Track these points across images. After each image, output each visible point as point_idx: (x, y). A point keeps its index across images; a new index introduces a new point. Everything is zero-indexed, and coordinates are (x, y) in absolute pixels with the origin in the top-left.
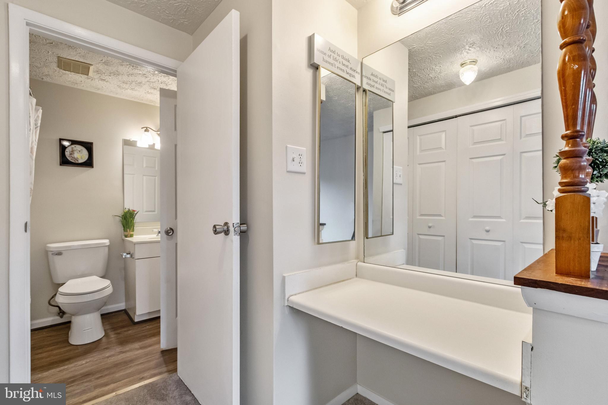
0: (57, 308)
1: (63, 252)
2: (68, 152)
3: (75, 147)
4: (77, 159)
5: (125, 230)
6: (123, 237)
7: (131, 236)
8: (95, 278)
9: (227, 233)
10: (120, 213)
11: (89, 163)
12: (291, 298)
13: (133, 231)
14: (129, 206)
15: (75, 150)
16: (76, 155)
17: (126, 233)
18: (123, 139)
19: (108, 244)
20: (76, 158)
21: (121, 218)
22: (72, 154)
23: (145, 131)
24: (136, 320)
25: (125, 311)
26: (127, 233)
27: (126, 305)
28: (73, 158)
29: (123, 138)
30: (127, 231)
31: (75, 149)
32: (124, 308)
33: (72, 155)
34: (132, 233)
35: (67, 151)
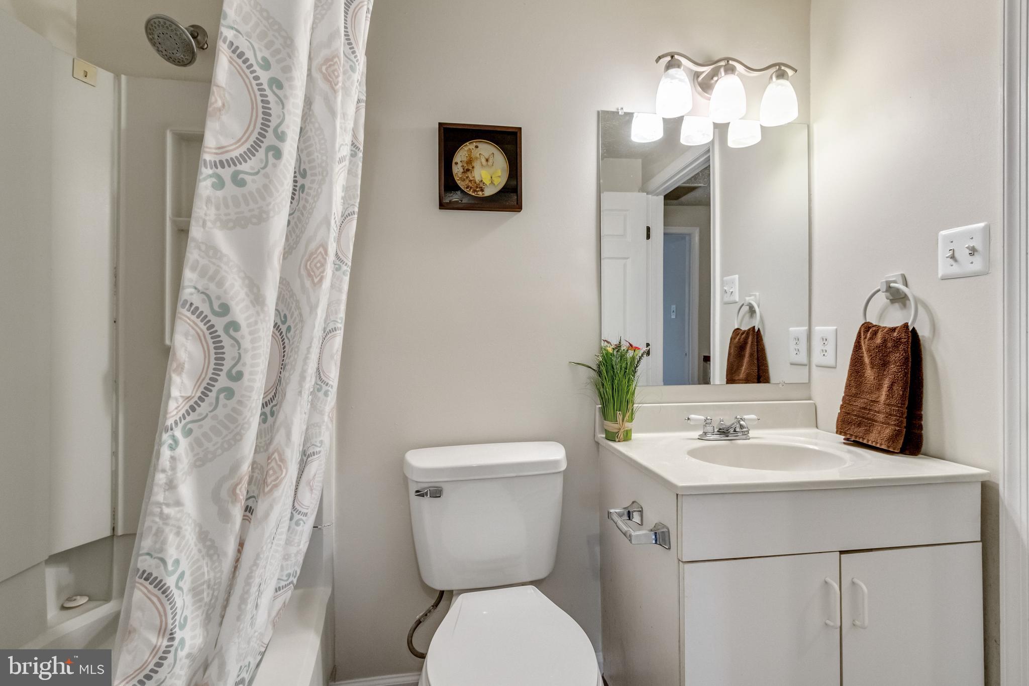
2: (460, 165)
3: (477, 147)
4: (480, 186)
5: (607, 415)
6: (601, 438)
7: (627, 437)
10: (591, 356)
14: (618, 330)
15: (477, 158)
17: (611, 426)
18: (598, 112)
20: (478, 182)
21: (594, 374)
22: (468, 170)
23: (669, 66)
26: (616, 426)
28: (470, 181)
29: (599, 109)
30: (615, 421)
31: (475, 153)
33: (469, 174)
34: (627, 427)
35: (456, 163)
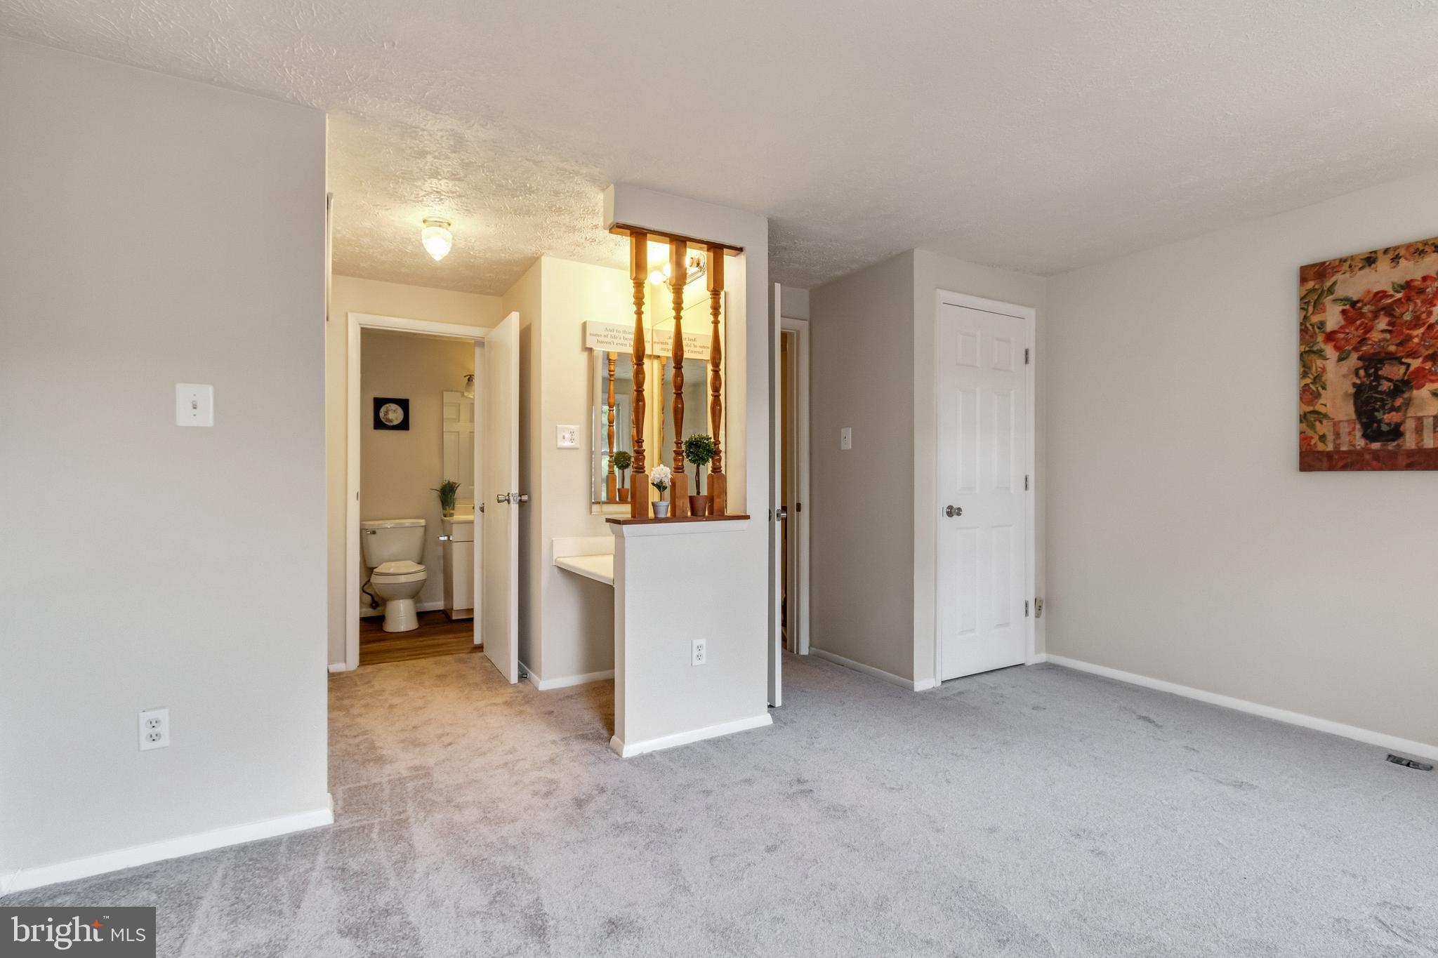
0: (370, 597)
1: (376, 530)
2: (383, 413)
3: (390, 405)
4: (390, 421)
5: (444, 508)
6: (442, 516)
7: (451, 515)
8: (410, 563)
9: (509, 501)
11: (404, 425)
12: (558, 559)
13: (454, 509)
14: (450, 477)
15: (390, 410)
16: (391, 416)
19: (424, 524)
21: (439, 492)
22: (387, 414)
24: (454, 618)
25: (443, 612)
26: (447, 511)
27: (445, 605)
28: (388, 419)
30: (446, 509)
31: (390, 408)
32: (442, 608)
33: (387, 416)
34: (452, 511)
35: (382, 411)
